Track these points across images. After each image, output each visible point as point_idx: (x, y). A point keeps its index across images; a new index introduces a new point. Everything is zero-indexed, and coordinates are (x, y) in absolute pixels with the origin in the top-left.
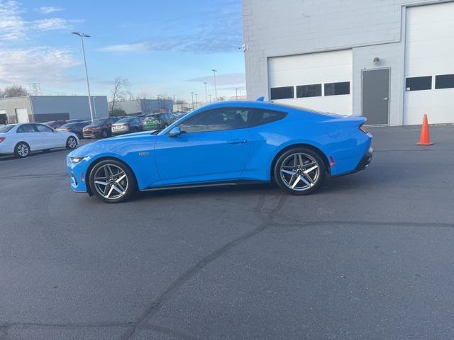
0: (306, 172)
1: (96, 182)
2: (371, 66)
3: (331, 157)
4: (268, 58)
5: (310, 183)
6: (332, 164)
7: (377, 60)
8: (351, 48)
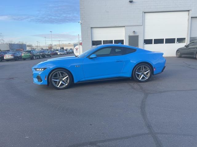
0: (145, 73)
1: (53, 80)
2: (132, 34)
3: (154, 67)
4: (91, 28)
5: (146, 77)
6: (154, 70)
7: (134, 32)
8: (124, 26)
